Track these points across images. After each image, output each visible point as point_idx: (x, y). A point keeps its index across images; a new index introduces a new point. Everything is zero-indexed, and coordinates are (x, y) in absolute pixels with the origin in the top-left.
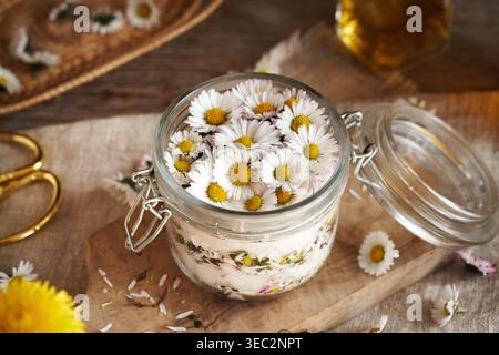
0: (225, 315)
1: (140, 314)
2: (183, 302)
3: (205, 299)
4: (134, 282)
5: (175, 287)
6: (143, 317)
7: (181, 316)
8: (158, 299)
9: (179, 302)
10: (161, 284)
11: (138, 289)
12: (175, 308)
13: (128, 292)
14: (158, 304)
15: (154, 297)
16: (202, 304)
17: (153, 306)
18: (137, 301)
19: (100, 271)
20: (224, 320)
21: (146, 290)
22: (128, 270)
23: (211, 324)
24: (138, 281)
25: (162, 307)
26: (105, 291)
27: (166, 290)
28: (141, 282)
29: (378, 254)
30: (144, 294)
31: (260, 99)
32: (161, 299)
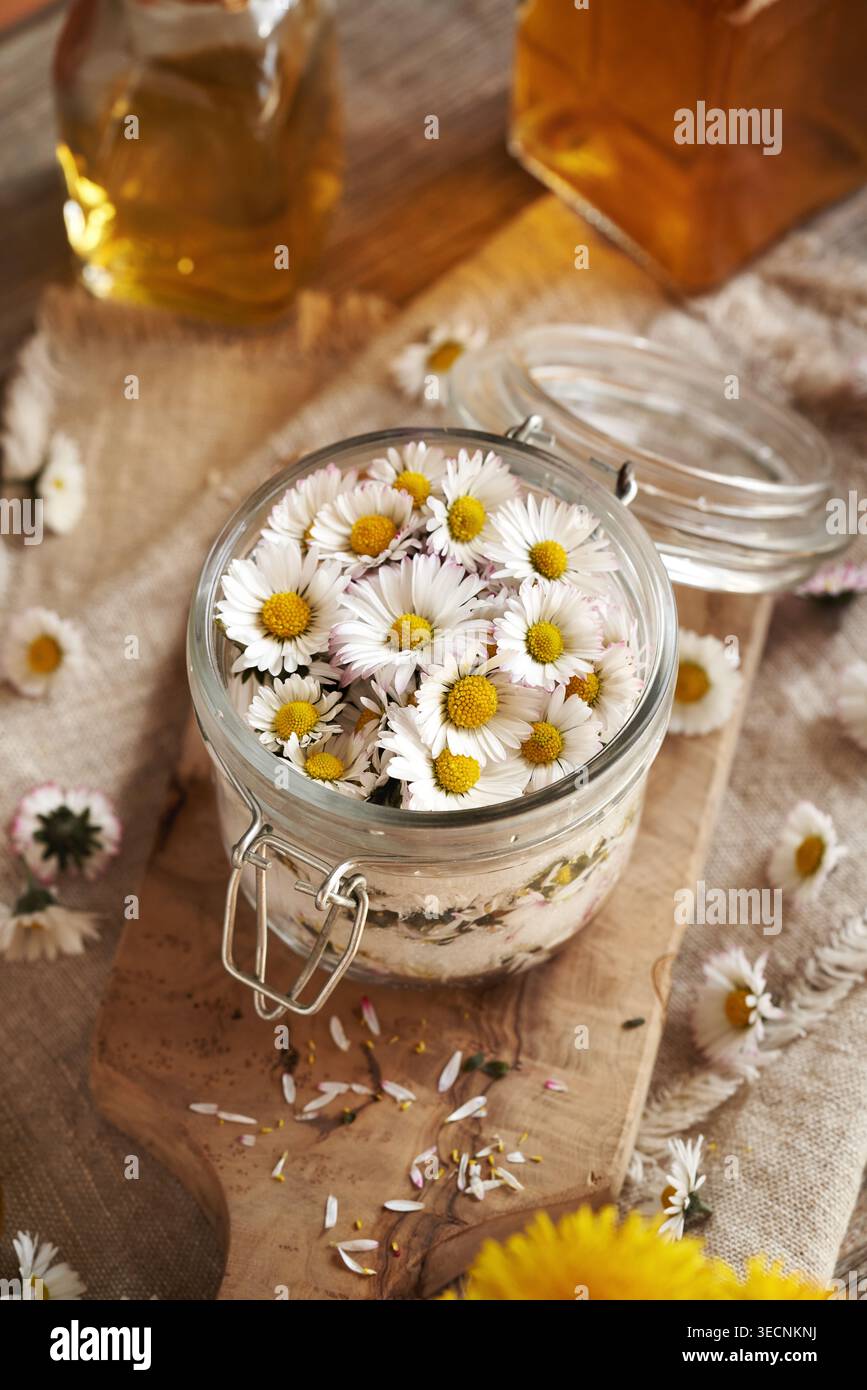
0: (525, 1012)
1: (365, 1134)
2: (423, 1047)
3: (457, 1010)
4: (287, 1080)
5: (374, 1027)
6: (375, 1136)
7: (448, 1079)
8: (367, 1078)
9: (413, 1052)
10: (343, 1044)
11: (309, 1087)
12: (420, 1071)
13: (297, 1109)
14: (378, 1088)
15: (356, 1081)
16: (459, 1024)
17: (375, 1099)
18: (332, 1113)
19: (194, 1107)
20: (533, 1026)
21: (327, 1078)
22: (248, 1064)
23: (518, 1051)
24: (290, 1071)
25: (390, 1088)
26: (249, 1140)
27: (366, 1050)
28: (300, 1069)
29: (693, 684)
30: (332, 1089)
31: (339, 518)
32: (374, 1073)
